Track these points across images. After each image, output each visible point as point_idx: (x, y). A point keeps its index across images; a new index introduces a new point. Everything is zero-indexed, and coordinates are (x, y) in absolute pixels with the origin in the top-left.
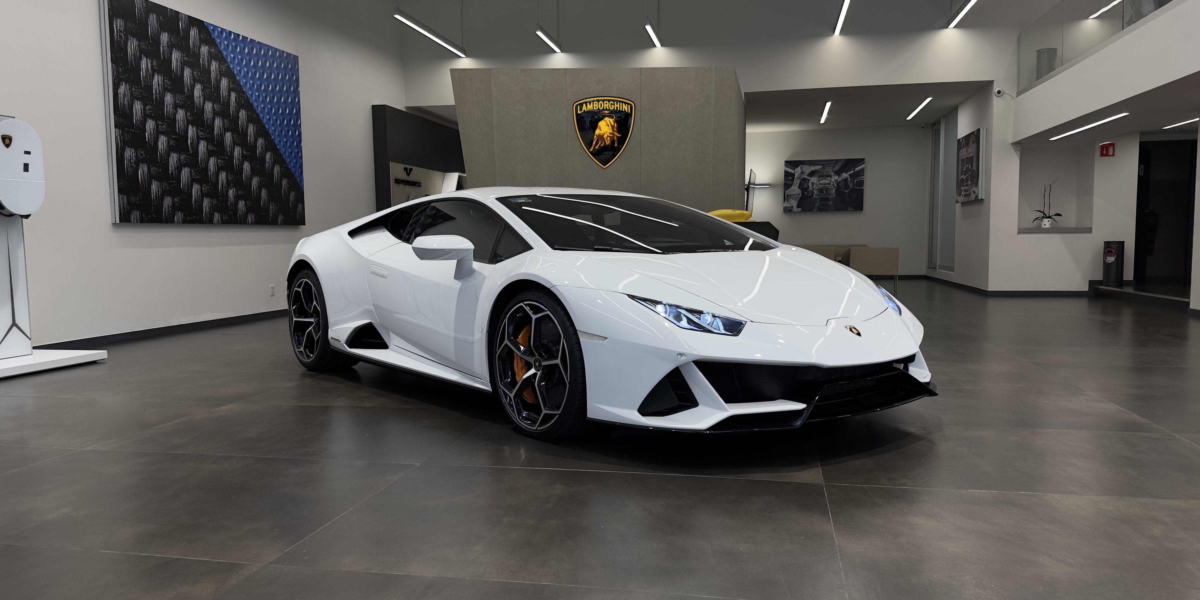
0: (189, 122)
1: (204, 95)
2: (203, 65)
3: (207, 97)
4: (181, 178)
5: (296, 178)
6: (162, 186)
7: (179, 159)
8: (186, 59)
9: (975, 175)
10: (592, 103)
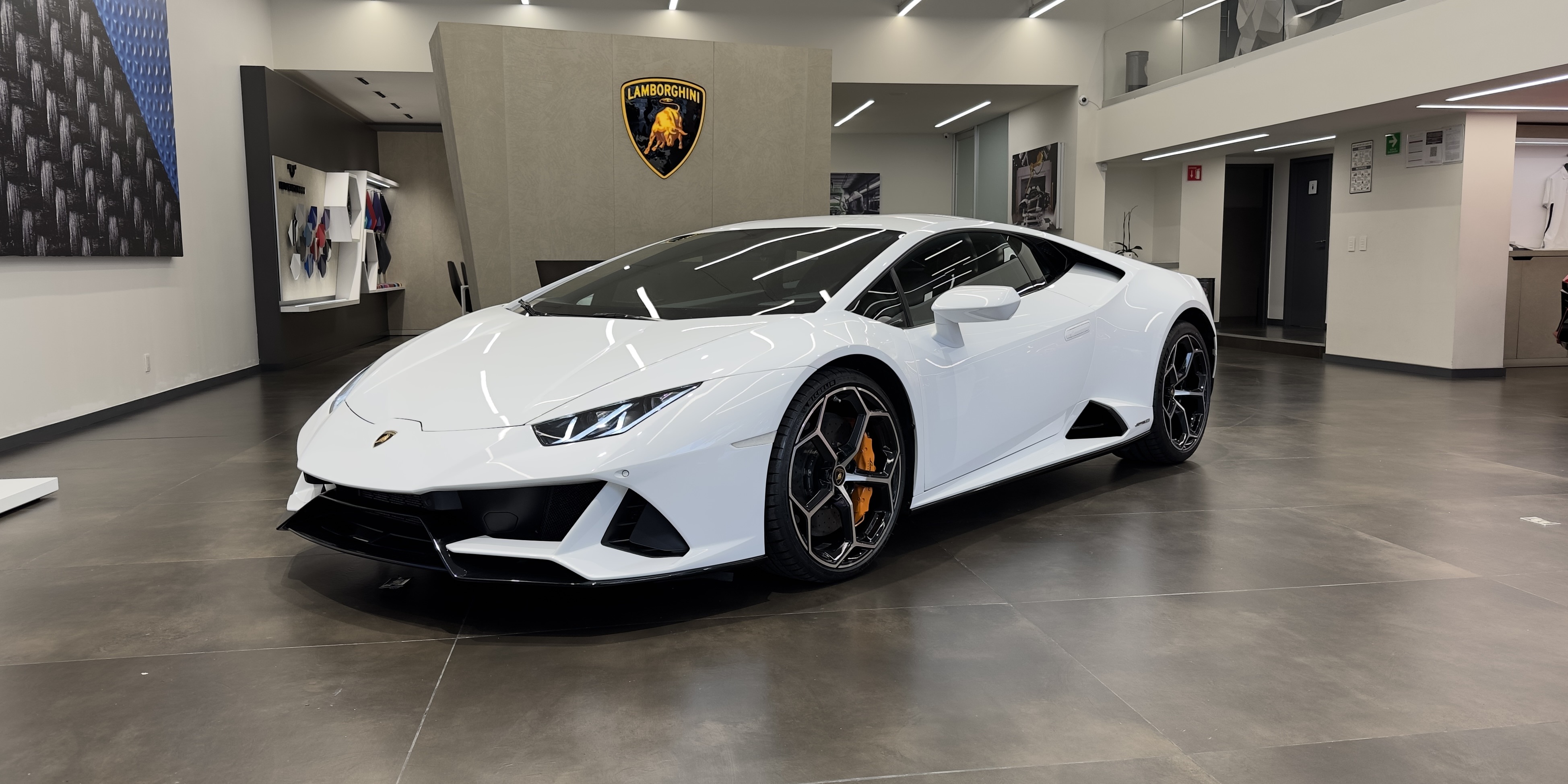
0: (47, 85)
1: (62, 41)
3: (65, 44)
5: (170, 180)
6: (20, 193)
7: (38, 147)
9: (1048, 200)
10: (648, 86)
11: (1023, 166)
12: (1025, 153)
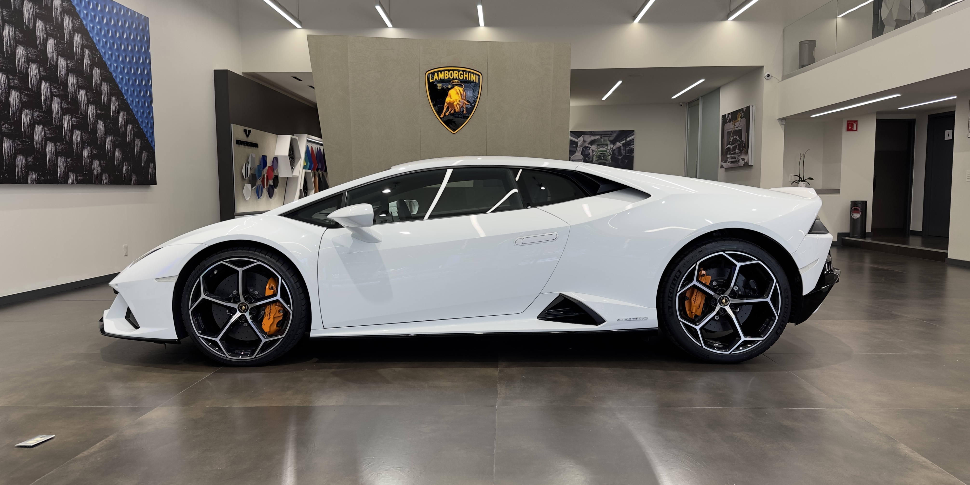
0: (42, 78)
1: (57, 51)
2: (56, 19)
3: (60, 53)
4: (35, 136)
5: (147, 138)
6: (14, 145)
7: (33, 116)
8: (38, 11)
9: (743, 145)
10: (443, 72)
11: (728, 123)
12: (729, 113)
